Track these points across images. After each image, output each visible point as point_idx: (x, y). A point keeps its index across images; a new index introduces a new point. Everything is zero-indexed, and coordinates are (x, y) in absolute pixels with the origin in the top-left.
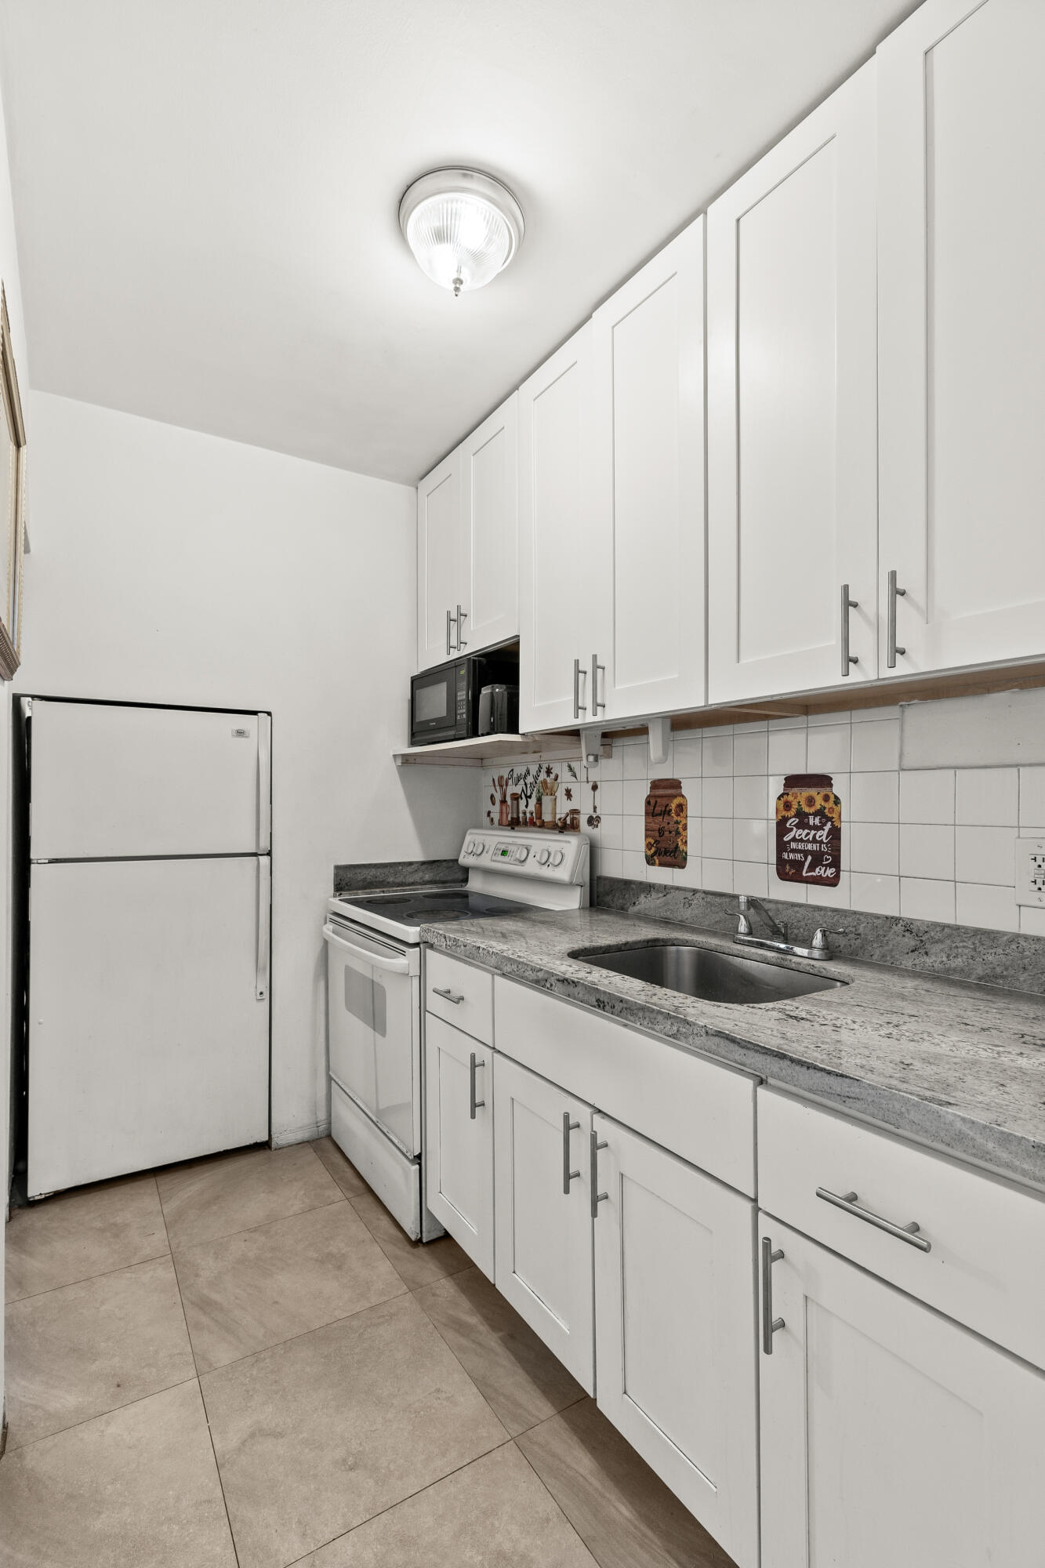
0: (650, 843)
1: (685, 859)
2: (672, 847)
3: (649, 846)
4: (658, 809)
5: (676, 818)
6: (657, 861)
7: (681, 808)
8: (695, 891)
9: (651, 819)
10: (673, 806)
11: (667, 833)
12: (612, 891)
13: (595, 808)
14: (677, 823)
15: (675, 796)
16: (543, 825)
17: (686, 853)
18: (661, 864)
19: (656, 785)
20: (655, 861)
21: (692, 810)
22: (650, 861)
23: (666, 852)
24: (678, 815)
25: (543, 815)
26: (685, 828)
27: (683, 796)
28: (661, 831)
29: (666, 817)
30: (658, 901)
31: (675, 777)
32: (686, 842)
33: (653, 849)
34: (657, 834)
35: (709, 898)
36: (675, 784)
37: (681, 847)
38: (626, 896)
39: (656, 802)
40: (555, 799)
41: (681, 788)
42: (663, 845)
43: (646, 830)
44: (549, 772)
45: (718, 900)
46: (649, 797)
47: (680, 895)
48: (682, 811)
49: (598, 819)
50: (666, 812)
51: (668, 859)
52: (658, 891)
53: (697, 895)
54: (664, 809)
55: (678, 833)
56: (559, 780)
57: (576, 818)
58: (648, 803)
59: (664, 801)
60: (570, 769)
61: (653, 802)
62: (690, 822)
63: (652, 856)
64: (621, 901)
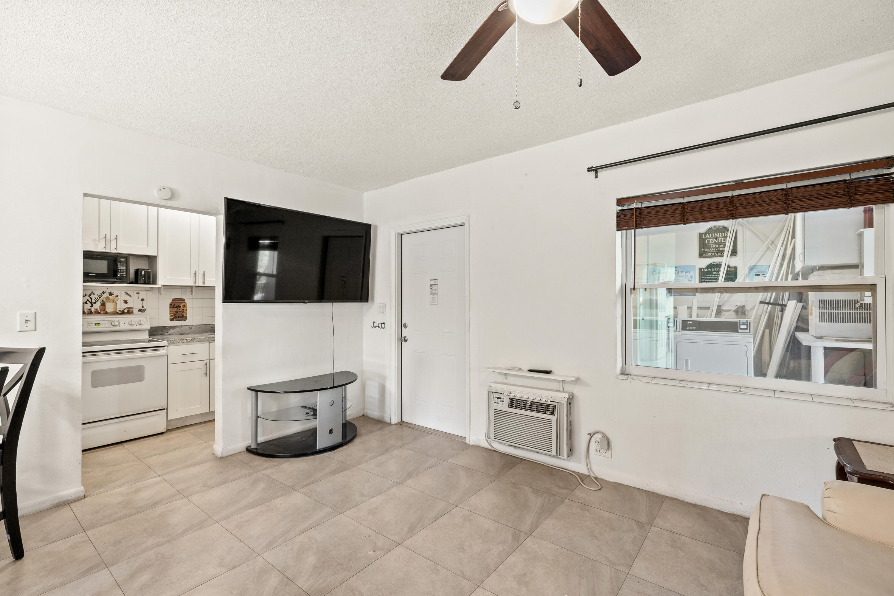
0: (172, 315)
1: (186, 318)
2: (181, 316)
3: (171, 316)
4: (175, 306)
5: (183, 308)
6: (175, 320)
7: (184, 306)
8: (193, 325)
9: (172, 309)
10: (182, 305)
11: (179, 312)
12: (156, 330)
13: (143, 307)
14: (183, 309)
15: (182, 303)
16: (106, 313)
17: (187, 317)
18: (176, 320)
19: (173, 300)
20: (174, 320)
21: (189, 306)
22: (171, 320)
23: (179, 317)
24: (183, 307)
25: (106, 309)
26: (186, 310)
27: (185, 303)
28: (177, 312)
29: (179, 308)
30: (178, 330)
31: (182, 298)
32: (187, 314)
33: (173, 317)
34: (175, 313)
35: (198, 326)
36: (183, 300)
37: (185, 315)
38: (164, 331)
39: (174, 304)
40: (116, 304)
41: (185, 301)
42: (177, 315)
43: (170, 312)
44: (111, 294)
45: (201, 326)
46: (171, 303)
47: (187, 327)
48: (185, 306)
49: (145, 310)
50: (179, 307)
51: (180, 319)
52: (178, 327)
53: (193, 326)
54: (178, 306)
55: (183, 312)
56: (118, 297)
57: (131, 310)
58: (171, 304)
59: (178, 304)
60: (127, 293)
61: (173, 304)
62: (188, 309)
63: (173, 319)
64: (161, 332)
